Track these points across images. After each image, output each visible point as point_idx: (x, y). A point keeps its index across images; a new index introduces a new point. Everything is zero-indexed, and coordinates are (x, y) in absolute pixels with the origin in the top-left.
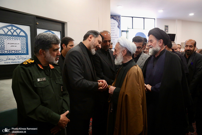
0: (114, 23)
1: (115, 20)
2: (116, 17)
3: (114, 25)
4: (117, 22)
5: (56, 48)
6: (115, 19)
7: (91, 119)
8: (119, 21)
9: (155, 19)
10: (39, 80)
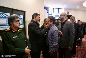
3: (46, 12)
6: (46, 9)
8: (48, 10)
9: (63, 9)
10: (13, 38)
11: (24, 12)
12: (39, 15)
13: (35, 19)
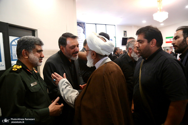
0: (80, 29)
1: (80, 27)
2: (81, 24)
3: (80, 31)
4: (82, 29)
5: (39, 49)
6: (80, 25)
8: (84, 28)
9: (115, 25)
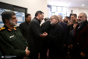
3: (49, 10)
5: (14, 17)
6: (49, 7)
7: (39, 53)
8: (51, 8)
10: (10, 37)
11: (26, 9)
12: (43, 13)
13: (39, 17)
